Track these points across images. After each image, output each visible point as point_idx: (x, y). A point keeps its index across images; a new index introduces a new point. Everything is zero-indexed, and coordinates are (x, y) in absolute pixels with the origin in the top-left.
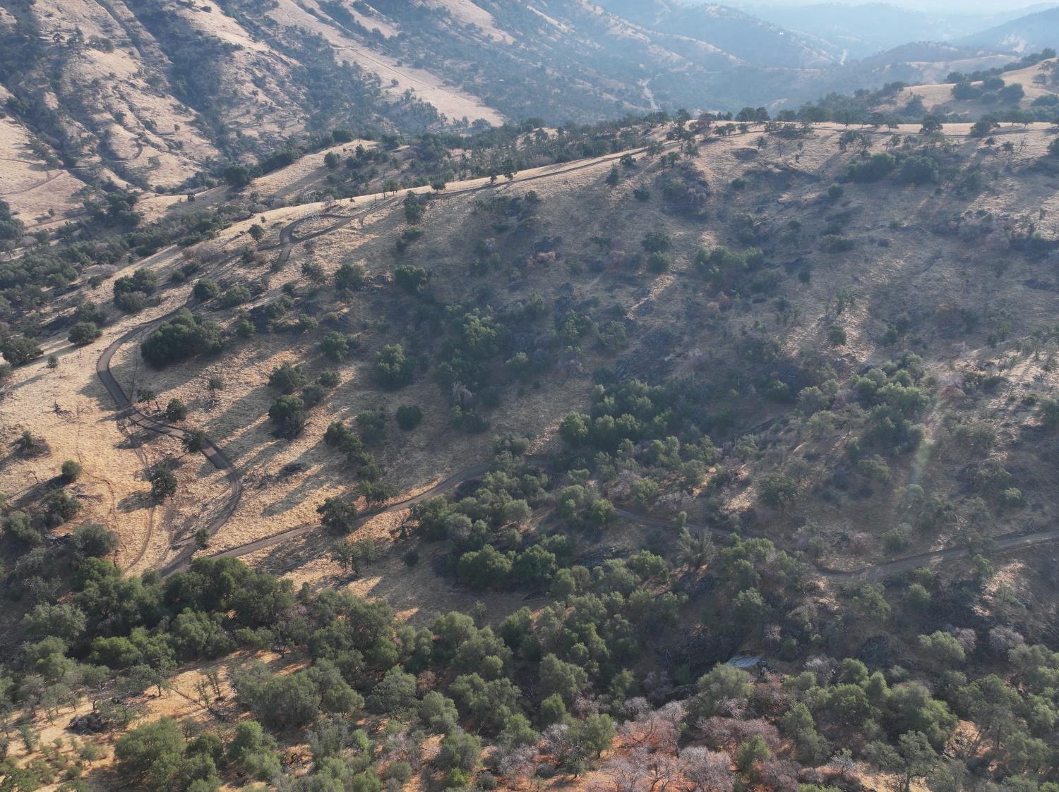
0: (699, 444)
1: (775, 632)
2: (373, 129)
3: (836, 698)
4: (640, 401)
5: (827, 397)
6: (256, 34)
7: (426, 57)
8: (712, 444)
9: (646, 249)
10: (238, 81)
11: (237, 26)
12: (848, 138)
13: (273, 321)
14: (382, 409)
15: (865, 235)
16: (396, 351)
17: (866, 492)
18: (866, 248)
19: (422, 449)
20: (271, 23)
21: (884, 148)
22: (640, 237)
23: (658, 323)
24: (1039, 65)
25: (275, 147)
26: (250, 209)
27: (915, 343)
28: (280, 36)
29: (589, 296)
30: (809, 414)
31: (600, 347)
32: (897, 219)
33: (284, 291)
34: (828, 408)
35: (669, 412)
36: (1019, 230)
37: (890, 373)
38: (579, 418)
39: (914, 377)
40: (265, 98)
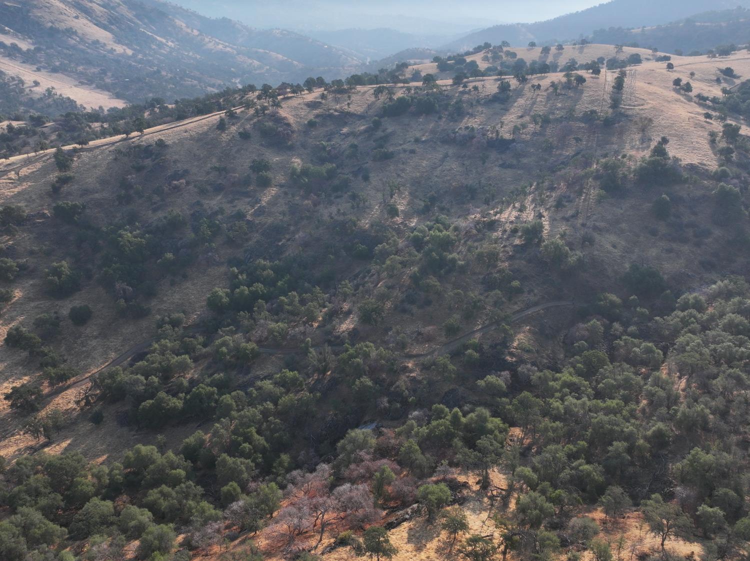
0: (312, 293)
1: (384, 402)
3: (431, 431)
4: (265, 273)
5: (393, 248)
7: (60, 64)
8: (321, 292)
9: (254, 171)
12: (379, 91)
15: (400, 148)
16: (62, 266)
17: (428, 303)
18: (402, 155)
19: (96, 337)
21: (402, 95)
22: (247, 163)
23: (270, 220)
27: (442, 209)
29: (216, 208)
30: (383, 261)
31: (230, 242)
32: (418, 136)
34: (395, 254)
35: (287, 277)
36: (490, 135)
37: (430, 228)
38: (221, 291)
39: (445, 227)
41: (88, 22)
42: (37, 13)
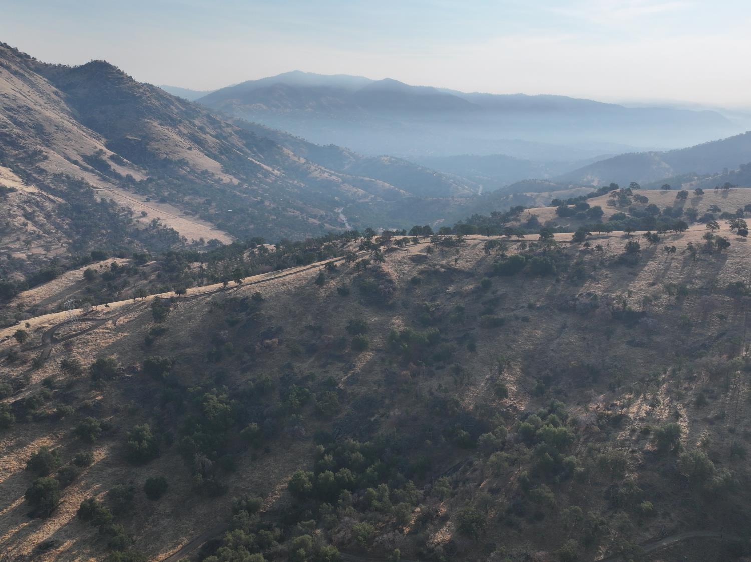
0: (404, 488)
2: (126, 249)
4: (354, 455)
5: (500, 441)
6: (27, 179)
7: (169, 195)
8: (414, 487)
9: (350, 333)
10: (10, 215)
11: (11, 174)
12: (490, 245)
13: (33, 411)
14: (131, 483)
15: (512, 314)
16: (144, 429)
18: (513, 323)
20: (41, 171)
21: (516, 251)
22: (344, 323)
23: (364, 390)
24: (609, 194)
25: (41, 267)
26: (15, 317)
27: (558, 393)
28: (49, 181)
29: (307, 373)
30: (487, 456)
31: (319, 414)
32: (532, 301)
33: (43, 385)
34: (502, 450)
35: (378, 463)
36: (616, 305)
37: (544, 417)
38: (305, 475)
39: (561, 419)
40: (34, 228)
41: (200, 153)
42: (154, 145)
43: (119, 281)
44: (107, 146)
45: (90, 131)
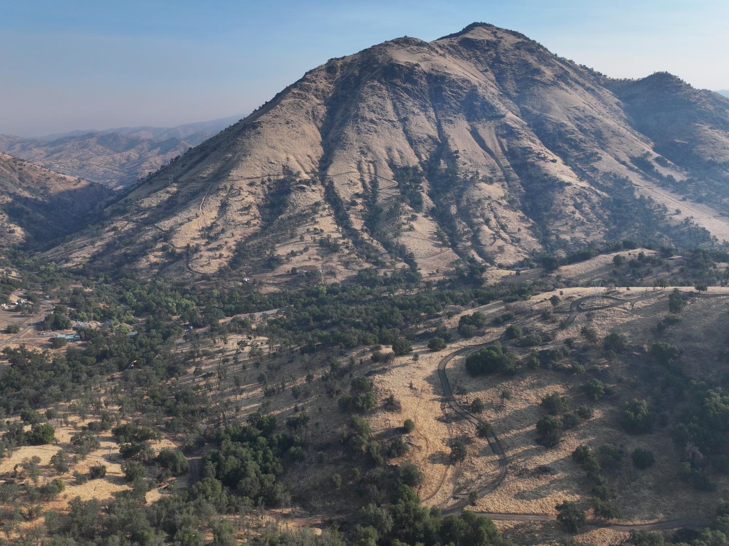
2: (655, 242)
6: (582, 176)
10: (564, 204)
11: (571, 171)
13: (553, 361)
16: (642, 404)
20: (594, 170)
25: (580, 248)
26: (554, 285)
28: (599, 178)
33: (565, 343)
40: (580, 216)
42: (701, 148)
43: (643, 270)
44: (655, 149)
45: (641, 136)
